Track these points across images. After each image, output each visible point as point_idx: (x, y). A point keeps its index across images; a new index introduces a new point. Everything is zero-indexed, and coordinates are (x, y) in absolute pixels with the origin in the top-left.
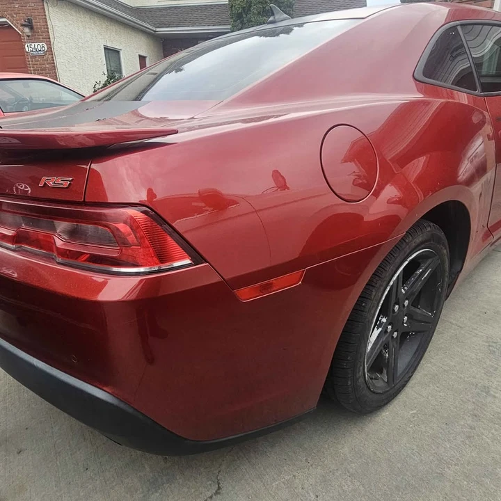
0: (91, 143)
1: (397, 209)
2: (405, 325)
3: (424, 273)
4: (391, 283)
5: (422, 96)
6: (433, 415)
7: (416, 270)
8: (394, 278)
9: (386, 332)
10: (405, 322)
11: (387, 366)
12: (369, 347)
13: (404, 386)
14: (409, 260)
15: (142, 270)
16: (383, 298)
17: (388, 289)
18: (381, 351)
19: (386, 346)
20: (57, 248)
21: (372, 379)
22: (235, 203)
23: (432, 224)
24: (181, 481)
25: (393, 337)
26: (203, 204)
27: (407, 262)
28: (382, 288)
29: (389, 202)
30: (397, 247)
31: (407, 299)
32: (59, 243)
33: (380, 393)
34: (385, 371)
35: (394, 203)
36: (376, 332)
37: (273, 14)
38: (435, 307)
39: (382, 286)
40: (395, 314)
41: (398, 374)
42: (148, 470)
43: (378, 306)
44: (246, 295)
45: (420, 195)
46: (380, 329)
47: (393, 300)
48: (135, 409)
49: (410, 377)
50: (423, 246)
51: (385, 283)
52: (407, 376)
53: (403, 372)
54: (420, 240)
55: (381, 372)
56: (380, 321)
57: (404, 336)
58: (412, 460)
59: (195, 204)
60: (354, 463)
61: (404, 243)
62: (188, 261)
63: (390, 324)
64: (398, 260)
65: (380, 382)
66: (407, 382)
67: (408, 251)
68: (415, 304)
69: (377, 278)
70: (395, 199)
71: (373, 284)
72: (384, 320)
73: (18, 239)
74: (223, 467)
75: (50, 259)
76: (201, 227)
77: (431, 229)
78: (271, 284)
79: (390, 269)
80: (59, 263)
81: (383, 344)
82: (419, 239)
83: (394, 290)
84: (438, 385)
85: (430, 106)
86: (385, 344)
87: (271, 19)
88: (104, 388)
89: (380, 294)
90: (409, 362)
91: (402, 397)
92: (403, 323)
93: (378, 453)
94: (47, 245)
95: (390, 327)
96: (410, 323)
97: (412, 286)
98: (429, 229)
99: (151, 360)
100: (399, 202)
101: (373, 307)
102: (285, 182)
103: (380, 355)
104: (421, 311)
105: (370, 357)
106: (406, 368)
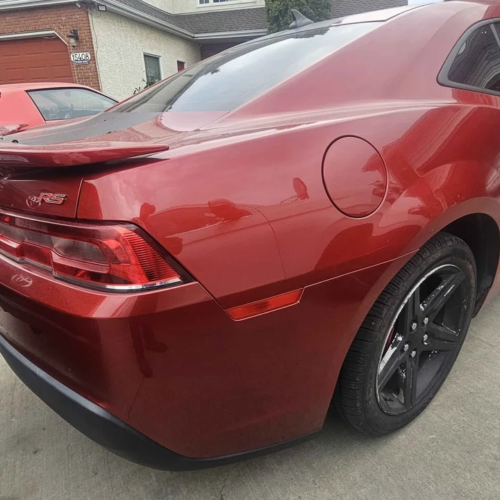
0: (87, 160)
1: (420, 220)
2: (426, 343)
3: (447, 289)
4: (406, 301)
5: (456, 101)
6: (454, 442)
7: (438, 285)
8: (409, 296)
9: (402, 350)
10: (425, 340)
11: (405, 386)
12: (381, 367)
13: (423, 408)
14: (426, 276)
15: (134, 287)
16: (397, 317)
17: (402, 307)
18: (397, 370)
19: (403, 365)
20: (54, 263)
21: (386, 400)
23: (454, 238)
24: (185, 493)
25: (410, 356)
26: (213, 215)
27: (424, 279)
28: (394, 307)
29: (411, 212)
30: (412, 262)
31: (426, 316)
32: (56, 258)
33: (395, 415)
34: (402, 392)
35: (414, 213)
36: (391, 351)
37: (295, 19)
38: (460, 325)
39: (394, 304)
40: (413, 333)
41: (417, 395)
42: (154, 479)
43: (390, 325)
44: (239, 314)
45: (444, 205)
46: (395, 348)
47: (410, 316)
49: (432, 398)
50: (443, 261)
51: (398, 301)
52: (425, 400)
53: (422, 394)
54: (440, 255)
55: (398, 392)
56: (396, 339)
57: (424, 356)
58: (427, 490)
60: (364, 488)
61: (421, 259)
62: (177, 280)
63: (407, 343)
64: (414, 276)
65: (397, 403)
66: (427, 403)
67: (425, 267)
68: (437, 321)
69: (389, 296)
70: (416, 210)
71: (384, 302)
72: (400, 339)
73: (20, 252)
74: (228, 482)
75: (48, 273)
77: (453, 243)
78: (267, 302)
79: (403, 286)
80: (56, 278)
81: (399, 364)
82: (438, 255)
83: (410, 308)
84: (462, 409)
85: (459, 111)
86: (402, 364)
87: (293, 24)
88: (99, 404)
89: (392, 313)
90: (430, 384)
91: (421, 420)
92: (423, 342)
93: (390, 479)
94: (46, 259)
95: (407, 346)
96: (431, 341)
97: (432, 303)
98: (450, 243)
99: (148, 374)
100: (421, 212)
101: (384, 326)
102: (306, 189)
103: (396, 375)
104: (445, 329)
105: (383, 377)
106: (426, 389)
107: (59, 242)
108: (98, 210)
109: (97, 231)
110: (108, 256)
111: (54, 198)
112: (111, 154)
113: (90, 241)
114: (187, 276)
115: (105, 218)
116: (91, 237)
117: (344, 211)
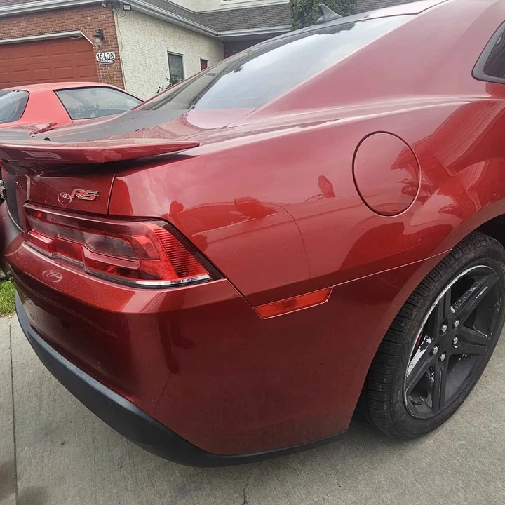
1: (453, 220)
2: (456, 347)
3: (479, 291)
4: (436, 302)
5: (490, 96)
6: (484, 449)
7: (469, 288)
8: (440, 297)
9: (431, 353)
10: (455, 343)
11: (433, 390)
12: (410, 370)
13: (452, 413)
14: (458, 277)
15: (163, 283)
16: (426, 319)
17: (432, 308)
18: (426, 373)
19: (432, 369)
20: (85, 258)
21: (413, 403)
22: (272, 211)
23: (488, 238)
24: (208, 489)
25: (439, 359)
26: (238, 213)
27: (455, 280)
28: (425, 308)
29: (443, 211)
30: (444, 263)
31: (457, 319)
32: (87, 254)
33: (423, 420)
34: (430, 396)
35: (446, 212)
36: (419, 354)
37: (322, 14)
38: (492, 328)
39: (425, 306)
40: (442, 335)
41: (446, 399)
42: (178, 474)
43: (420, 326)
44: (268, 312)
45: (478, 206)
46: (424, 351)
47: (440, 318)
48: (154, 419)
49: (460, 404)
50: (476, 262)
51: (428, 303)
52: (457, 402)
53: (452, 397)
54: (473, 255)
55: (425, 396)
56: (425, 342)
57: (454, 359)
58: (455, 496)
59: (231, 212)
60: (389, 492)
61: (452, 259)
62: (206, 276)
63: (436, 345)
64: (445, 277)
65: (424, 407)
66: (457, 408)
67: (457, 268)
68: (468, 323)
69: (420, 297)
70: (447, 209)
71: (414, 303)
72: (429, 341)
73: (53, 247)
74: (251, 480)
75: (80, 268)
76: (236, 235)
77: (487, 243)
78: (295, 301)
79: (434, 287)
80: (87, 273)
81: (428, 366)
82: (472, 255)
83: (441, 308)
84: (493, 415)
85: (494, 106)
86: (431, 367)
87: (321, 19)
88: (128, 398)
89: (422, 314)
90: (460, 388)
91: (449, 425)
92: (453, 345)
93: (417, 484)
94: (77, 254)
95: (436, 348)
96: (462, 345)
97: (463, 305)
98: (484, 243)
99: (174, 369)
100: (453, 211)
101: (413, 328)
102: (332, 189)
103: (424, 378)
104: (476, 333)
105: (410, 380)
106: (455, 394)
107: (91, 237)
108: (129, 206)
109: (128, 227)
110: (138, 251)
111: (86, 194)
112: (140, 151)
113: (121, 237)
114: (216, 273)
115: (135, 214)
116: (122, 233)
117: (375, 209)
